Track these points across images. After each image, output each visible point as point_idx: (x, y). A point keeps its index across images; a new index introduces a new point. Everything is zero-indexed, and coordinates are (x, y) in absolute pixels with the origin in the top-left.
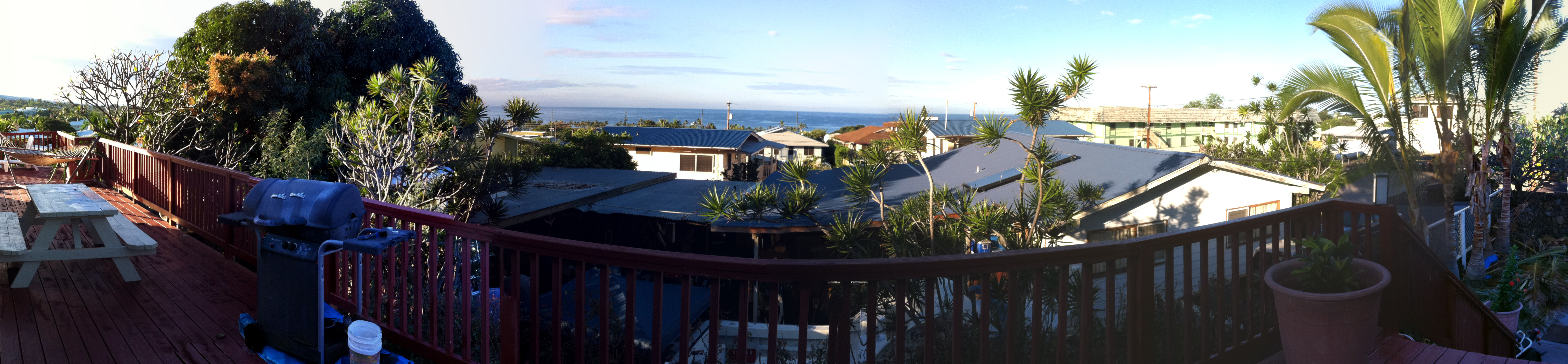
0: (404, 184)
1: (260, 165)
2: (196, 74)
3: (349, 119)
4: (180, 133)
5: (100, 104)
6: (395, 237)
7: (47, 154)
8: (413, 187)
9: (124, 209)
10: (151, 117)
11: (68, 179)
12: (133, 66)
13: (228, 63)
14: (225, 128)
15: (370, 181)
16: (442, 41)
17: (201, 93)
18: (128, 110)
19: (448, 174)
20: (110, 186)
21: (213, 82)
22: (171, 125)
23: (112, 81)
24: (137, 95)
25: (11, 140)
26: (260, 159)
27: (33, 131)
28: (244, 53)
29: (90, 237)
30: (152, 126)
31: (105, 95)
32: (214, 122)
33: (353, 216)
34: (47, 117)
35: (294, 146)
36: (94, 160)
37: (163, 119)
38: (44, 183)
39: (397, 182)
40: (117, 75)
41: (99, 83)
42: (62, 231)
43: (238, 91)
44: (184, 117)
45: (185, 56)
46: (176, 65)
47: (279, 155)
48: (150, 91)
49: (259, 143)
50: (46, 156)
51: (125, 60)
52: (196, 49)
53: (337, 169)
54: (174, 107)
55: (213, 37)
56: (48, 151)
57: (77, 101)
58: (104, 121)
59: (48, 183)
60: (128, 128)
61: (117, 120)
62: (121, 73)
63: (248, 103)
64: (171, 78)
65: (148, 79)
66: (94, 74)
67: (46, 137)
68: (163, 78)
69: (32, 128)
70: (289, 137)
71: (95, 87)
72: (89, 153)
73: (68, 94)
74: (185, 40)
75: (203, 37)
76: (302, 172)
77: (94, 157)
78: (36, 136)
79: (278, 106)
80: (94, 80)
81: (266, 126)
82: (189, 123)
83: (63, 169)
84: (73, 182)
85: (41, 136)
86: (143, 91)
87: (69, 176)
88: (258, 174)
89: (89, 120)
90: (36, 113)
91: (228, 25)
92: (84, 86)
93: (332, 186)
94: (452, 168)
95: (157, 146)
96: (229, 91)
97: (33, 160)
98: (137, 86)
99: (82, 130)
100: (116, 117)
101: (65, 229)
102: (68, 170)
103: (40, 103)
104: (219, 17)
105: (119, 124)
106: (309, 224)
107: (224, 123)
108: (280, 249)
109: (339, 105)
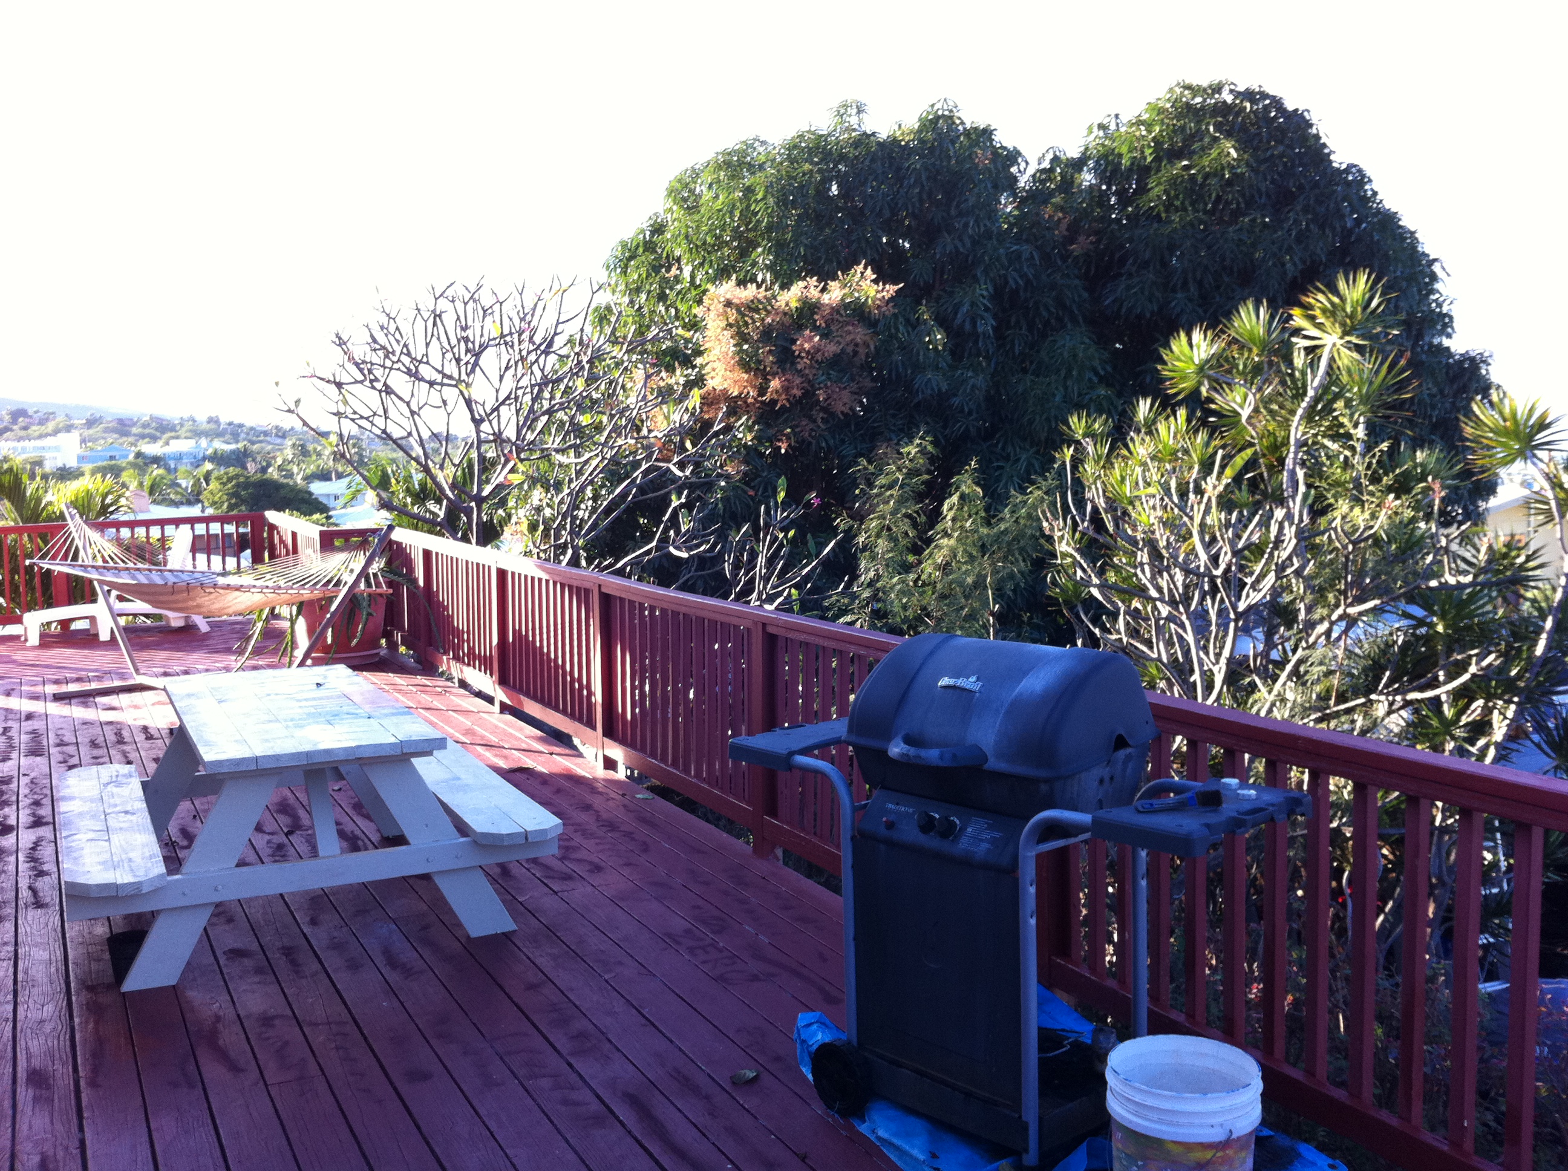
0: (1275, 655)
1: (854, 597)
2: (668, 343)
3: (1108, 464)
4: (628, 510)
5: (397, 433)
6: (1247, 806)
7: (232, 580)
8: (1300, 662)
9: (468, 732)
10: (543, 466)
11: (299, 654)
12: (489, 319)
13: (757, 310)
14: (751, 493)
15: (1169, 644)
16: (1388, 221)
17: (684, 396)
18: (479, 448)
19: (1415, 627)
20: (428, 668)
21: (716, 365)
22: (603, 486)
23: (427, 363)
24: (503, 403)
25: (119, 542)
26: (854, 577)
27: (195, 511)
28: (804, 279)
29: (368, 817)
30: (547, 491)
31: (408, 404)
32: (719, 476)
33: (1121, 743)
34: (238, 470)
35: (952, 542)
36: (381, 595)
37: (579, 473)
38: (228, 669)
39: (1251, 647)
40: (442, 348)
41: (391, 369)
42: (284, 808)
43: (786, 389)
44: (636, 465)
45: (638, 290)
46: (613, 319)
47: (906, 568)
48: (541, 391)
49: (850, 535)
50: (228, 587)
51: (466, 304)
52: (668, 270)
53: (1072, 608)
54: (609, 436)
55: (718, 238)
56: (239, 570)
57: (329, 424)
58: (408, 478)
59: (242, 669)
60: (480, 500)
61: (445, 477)
62: (454, 341)
63: (815, 421)
64: (597, 356)
65: (532, 357)
66: (375, 341)
67: (230, 529)
68: (578, 354)
69: (190, 503)
70: (935, 516)
71: (377, 380)
72: (364, 573)
73: (298, 402)
74: (638, 246)
75: (687, 237)
76: (972, 617)
77: (378, 585)
78: (201, 529)
79: (902, 430)
80: (376, 360)
81: (870, 485)
82: (651, 481)
83: (286, 624)
84: (317, 662)
85: (215, 528)
86: (520, 392)
87: (303, 641)
88: (848, 618)
89: (364, 478)
90: (204, 459)
91: (757, 202)
92: (346, 378)
93: (1058, 658)
94: (1427, 607)
95: (565, 546)
96: (762, 391)
97: (185, 601)
98: (501, 377)
99: (344, 507)
100: (442, 468)
101: (292, 800)
102: (301, 625)
103: (215, 428)
104: (732, 177)
105: (453, 486)
106: (993, 764)
107: (748, 479)
108: (910, 833)
109: (1077, 424)
